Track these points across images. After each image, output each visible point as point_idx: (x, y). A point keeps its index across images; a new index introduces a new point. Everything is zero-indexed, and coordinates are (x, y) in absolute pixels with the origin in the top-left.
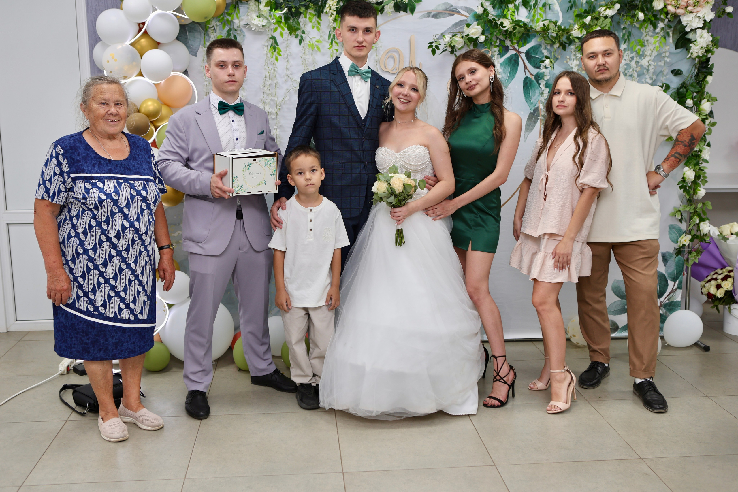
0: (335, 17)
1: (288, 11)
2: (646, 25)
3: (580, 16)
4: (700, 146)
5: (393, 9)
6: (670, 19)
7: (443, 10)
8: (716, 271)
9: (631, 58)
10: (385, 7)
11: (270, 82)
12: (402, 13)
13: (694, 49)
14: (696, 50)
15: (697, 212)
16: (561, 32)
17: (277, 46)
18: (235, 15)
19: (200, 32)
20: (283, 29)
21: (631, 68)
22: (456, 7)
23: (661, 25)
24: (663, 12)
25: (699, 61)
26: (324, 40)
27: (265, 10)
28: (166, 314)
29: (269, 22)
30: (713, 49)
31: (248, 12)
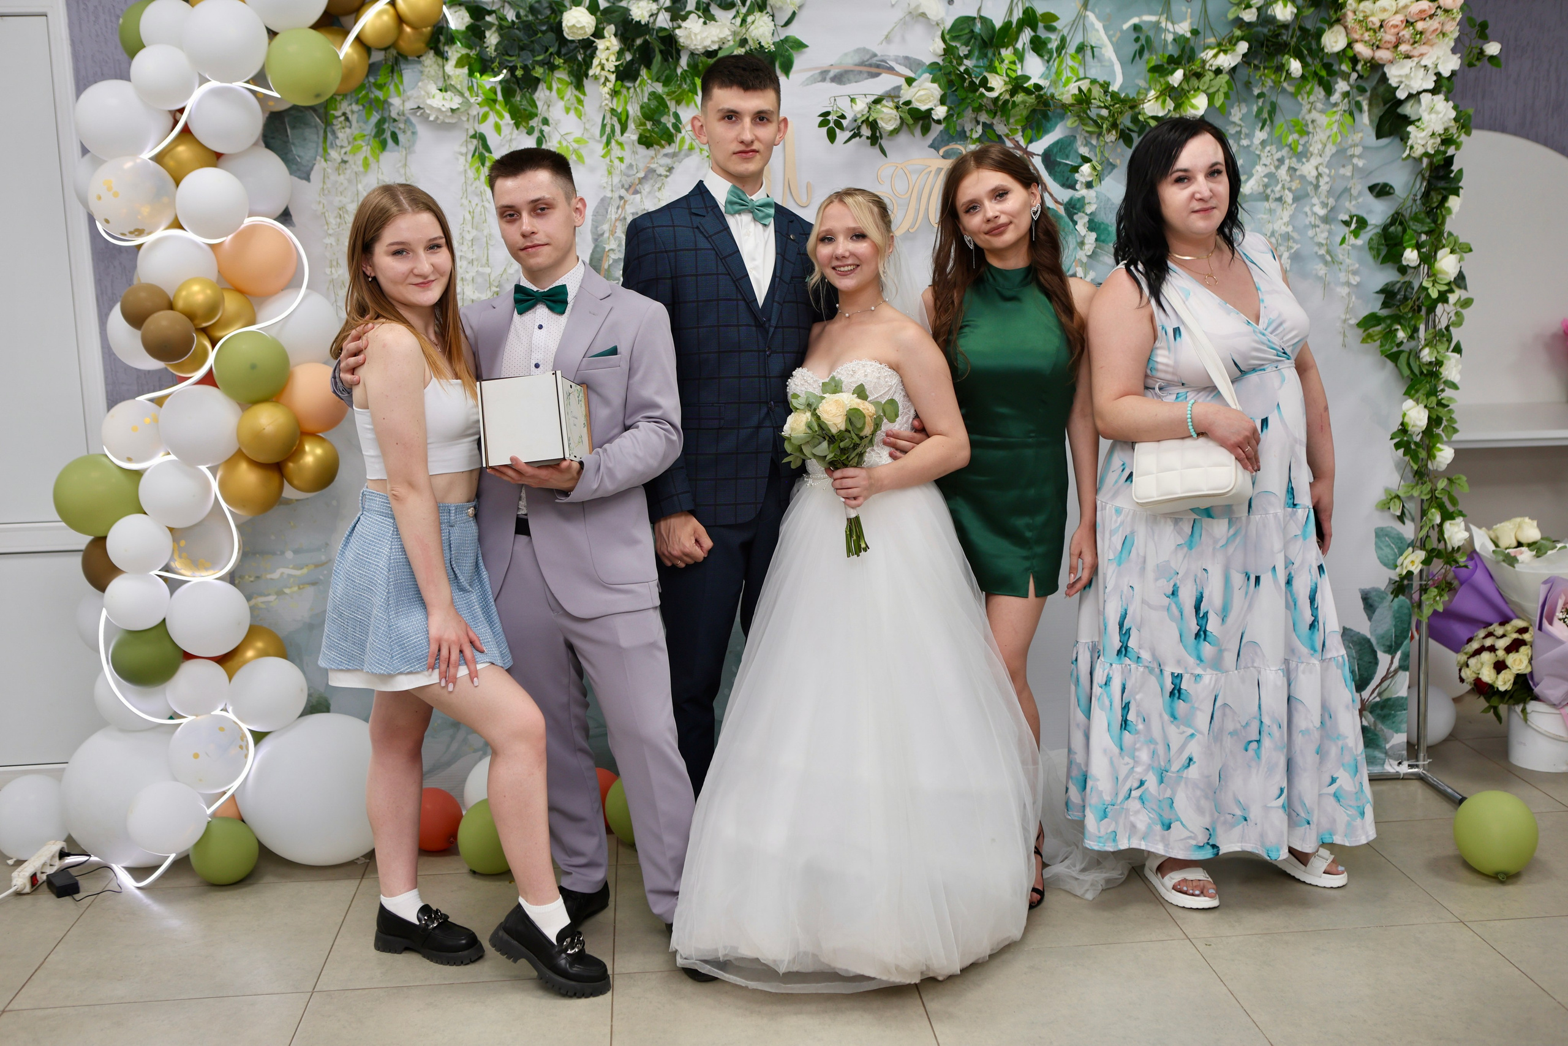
0: (614, 85)
1: (509, 76)
2: (1308, 88)
3: (1160, 70)
4: (1438, 352)
6: (1361, 73)
7: (856, 65)
8: (1491, 628)
9: (1278, 160)
11: (474, 233)
13: (1416, 137)
14: (1421, 139)
15: (1437, 498)
16: (1117, 106)
17: (487, 154)
18: (392, 87)
19: (316, 127)
20: (501, 117)
21: (1277, 182)
22: (883, 58)
23: (1342, 86)
24: (1346, 56)
25: (1431, 164)
26: (593, 138)
27: (458, 74)
28: (246, 756)
29: (466, 102)
30: (1459, 137)
31: (420, 80)
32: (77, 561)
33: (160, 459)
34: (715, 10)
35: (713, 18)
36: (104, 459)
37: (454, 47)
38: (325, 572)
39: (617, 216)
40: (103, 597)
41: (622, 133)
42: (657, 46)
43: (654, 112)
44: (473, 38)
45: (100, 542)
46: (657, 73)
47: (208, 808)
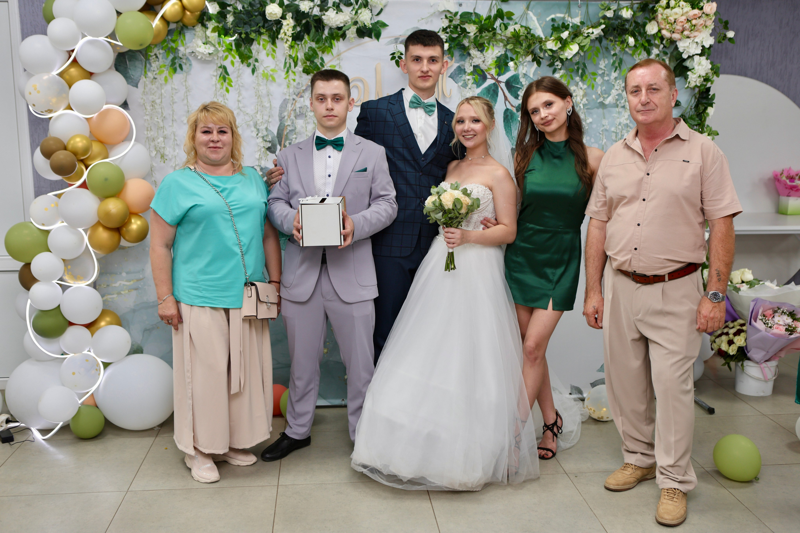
0: (291, 43)
1: (238, 37)
2: (639, 52)
5: (356, 35)
6: (665, 45)
8: (728, 324)
10: (347, 32)
12: (367, 39)
13: (691, 77)
14: (694, 79)
17: (227, 76)
18: (180, 42)
19: (141, 61)
20: (234, 57)
21: (623, 98)
23: (655, 51)
24: (658, 36)
25: (699, 91)
26: (280, 69)
27: (213, 36)
28: (99, 374)
29: (217, 50)
30: (713, 77)
31: (194, 38)
32: (16, 276)
33: (59, 224)
34: (342, 7)
35: (341, 11)
36: (31, 224)
37: (211, 22)
38: (142, 284)
39: (292, 108)
40: (28, 293)
41: (295, 68)
42: (313, 24)
43: (311, 57)
44: (220, 18)
45: (28, 265)
46: (313, 37)
47: (79, 400)
